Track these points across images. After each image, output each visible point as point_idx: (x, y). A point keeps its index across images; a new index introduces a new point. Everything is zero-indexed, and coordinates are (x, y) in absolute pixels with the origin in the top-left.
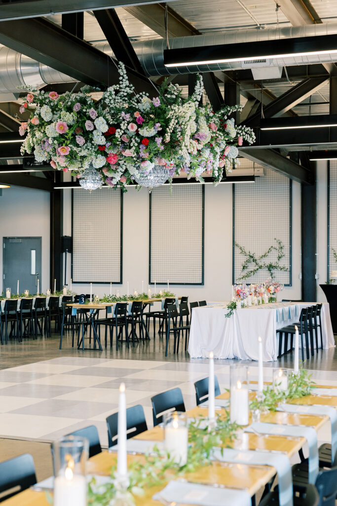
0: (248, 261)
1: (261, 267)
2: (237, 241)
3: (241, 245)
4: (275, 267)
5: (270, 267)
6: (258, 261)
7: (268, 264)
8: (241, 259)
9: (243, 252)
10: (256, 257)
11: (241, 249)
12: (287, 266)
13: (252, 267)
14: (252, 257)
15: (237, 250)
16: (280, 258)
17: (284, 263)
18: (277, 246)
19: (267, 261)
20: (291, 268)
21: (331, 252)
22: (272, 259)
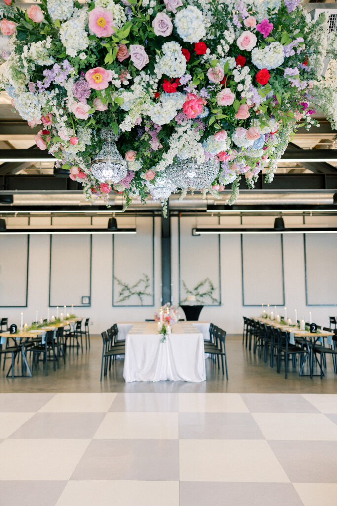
0: (123, 290)
1: (133, 294)
2: (116, 275)
3: (119, 278)
4: (143, 294)
5: (140, 293)
6: (131, 290)
7: (138, 291)
8: (118, 288)
9: (120, 283)
10: (130, 286)
11: (118, 281)
12: (151, 293)
13: (126, 293)
14: (126, 286)
15: (116, 282)
16: (146, 287)
17: (149, 290)
18: (145, 279)
19: (137, 289)
20: (154, 294)
21: (181, 283)
22: (141, 288)
